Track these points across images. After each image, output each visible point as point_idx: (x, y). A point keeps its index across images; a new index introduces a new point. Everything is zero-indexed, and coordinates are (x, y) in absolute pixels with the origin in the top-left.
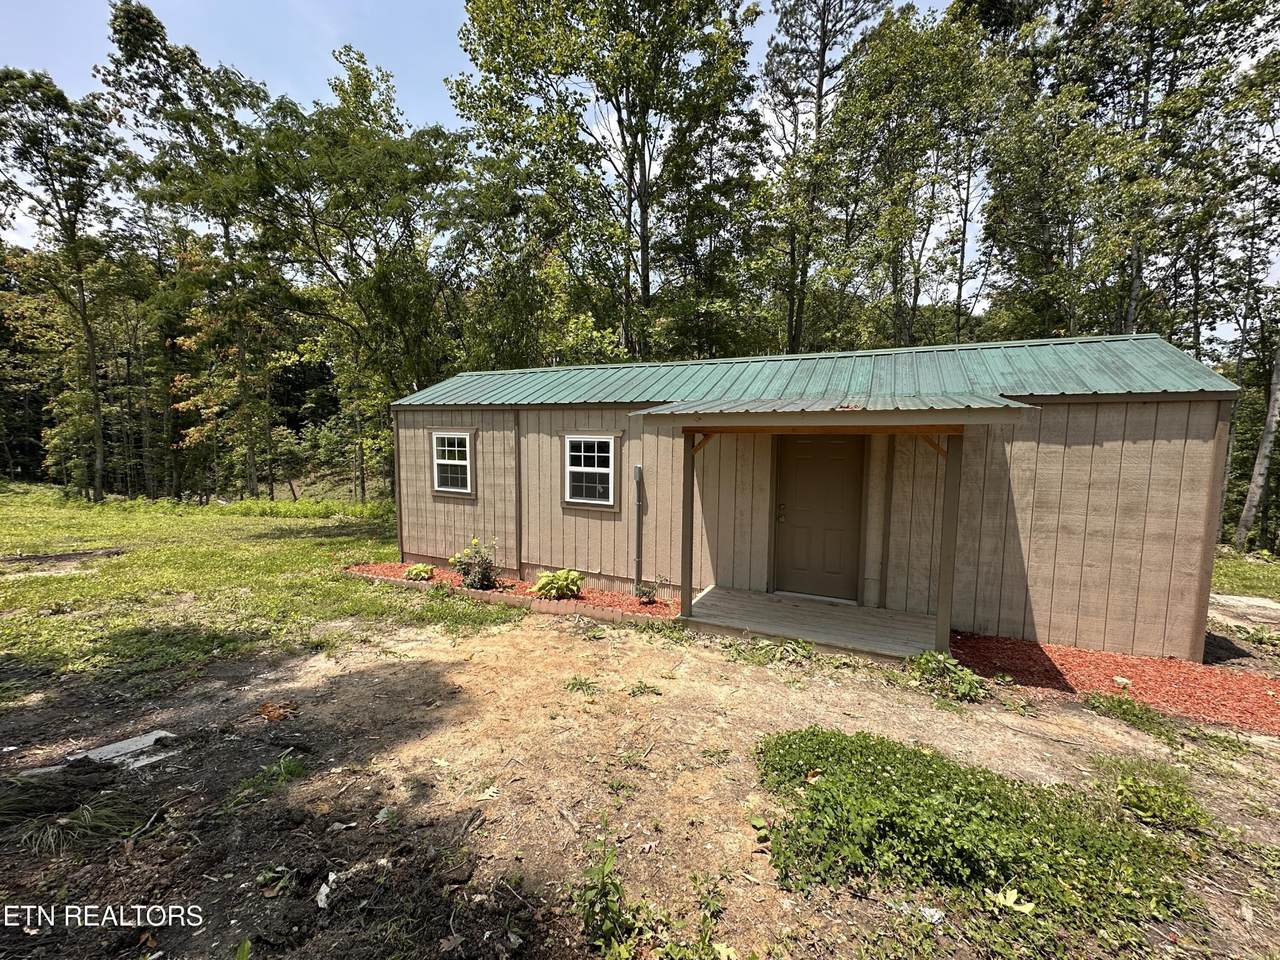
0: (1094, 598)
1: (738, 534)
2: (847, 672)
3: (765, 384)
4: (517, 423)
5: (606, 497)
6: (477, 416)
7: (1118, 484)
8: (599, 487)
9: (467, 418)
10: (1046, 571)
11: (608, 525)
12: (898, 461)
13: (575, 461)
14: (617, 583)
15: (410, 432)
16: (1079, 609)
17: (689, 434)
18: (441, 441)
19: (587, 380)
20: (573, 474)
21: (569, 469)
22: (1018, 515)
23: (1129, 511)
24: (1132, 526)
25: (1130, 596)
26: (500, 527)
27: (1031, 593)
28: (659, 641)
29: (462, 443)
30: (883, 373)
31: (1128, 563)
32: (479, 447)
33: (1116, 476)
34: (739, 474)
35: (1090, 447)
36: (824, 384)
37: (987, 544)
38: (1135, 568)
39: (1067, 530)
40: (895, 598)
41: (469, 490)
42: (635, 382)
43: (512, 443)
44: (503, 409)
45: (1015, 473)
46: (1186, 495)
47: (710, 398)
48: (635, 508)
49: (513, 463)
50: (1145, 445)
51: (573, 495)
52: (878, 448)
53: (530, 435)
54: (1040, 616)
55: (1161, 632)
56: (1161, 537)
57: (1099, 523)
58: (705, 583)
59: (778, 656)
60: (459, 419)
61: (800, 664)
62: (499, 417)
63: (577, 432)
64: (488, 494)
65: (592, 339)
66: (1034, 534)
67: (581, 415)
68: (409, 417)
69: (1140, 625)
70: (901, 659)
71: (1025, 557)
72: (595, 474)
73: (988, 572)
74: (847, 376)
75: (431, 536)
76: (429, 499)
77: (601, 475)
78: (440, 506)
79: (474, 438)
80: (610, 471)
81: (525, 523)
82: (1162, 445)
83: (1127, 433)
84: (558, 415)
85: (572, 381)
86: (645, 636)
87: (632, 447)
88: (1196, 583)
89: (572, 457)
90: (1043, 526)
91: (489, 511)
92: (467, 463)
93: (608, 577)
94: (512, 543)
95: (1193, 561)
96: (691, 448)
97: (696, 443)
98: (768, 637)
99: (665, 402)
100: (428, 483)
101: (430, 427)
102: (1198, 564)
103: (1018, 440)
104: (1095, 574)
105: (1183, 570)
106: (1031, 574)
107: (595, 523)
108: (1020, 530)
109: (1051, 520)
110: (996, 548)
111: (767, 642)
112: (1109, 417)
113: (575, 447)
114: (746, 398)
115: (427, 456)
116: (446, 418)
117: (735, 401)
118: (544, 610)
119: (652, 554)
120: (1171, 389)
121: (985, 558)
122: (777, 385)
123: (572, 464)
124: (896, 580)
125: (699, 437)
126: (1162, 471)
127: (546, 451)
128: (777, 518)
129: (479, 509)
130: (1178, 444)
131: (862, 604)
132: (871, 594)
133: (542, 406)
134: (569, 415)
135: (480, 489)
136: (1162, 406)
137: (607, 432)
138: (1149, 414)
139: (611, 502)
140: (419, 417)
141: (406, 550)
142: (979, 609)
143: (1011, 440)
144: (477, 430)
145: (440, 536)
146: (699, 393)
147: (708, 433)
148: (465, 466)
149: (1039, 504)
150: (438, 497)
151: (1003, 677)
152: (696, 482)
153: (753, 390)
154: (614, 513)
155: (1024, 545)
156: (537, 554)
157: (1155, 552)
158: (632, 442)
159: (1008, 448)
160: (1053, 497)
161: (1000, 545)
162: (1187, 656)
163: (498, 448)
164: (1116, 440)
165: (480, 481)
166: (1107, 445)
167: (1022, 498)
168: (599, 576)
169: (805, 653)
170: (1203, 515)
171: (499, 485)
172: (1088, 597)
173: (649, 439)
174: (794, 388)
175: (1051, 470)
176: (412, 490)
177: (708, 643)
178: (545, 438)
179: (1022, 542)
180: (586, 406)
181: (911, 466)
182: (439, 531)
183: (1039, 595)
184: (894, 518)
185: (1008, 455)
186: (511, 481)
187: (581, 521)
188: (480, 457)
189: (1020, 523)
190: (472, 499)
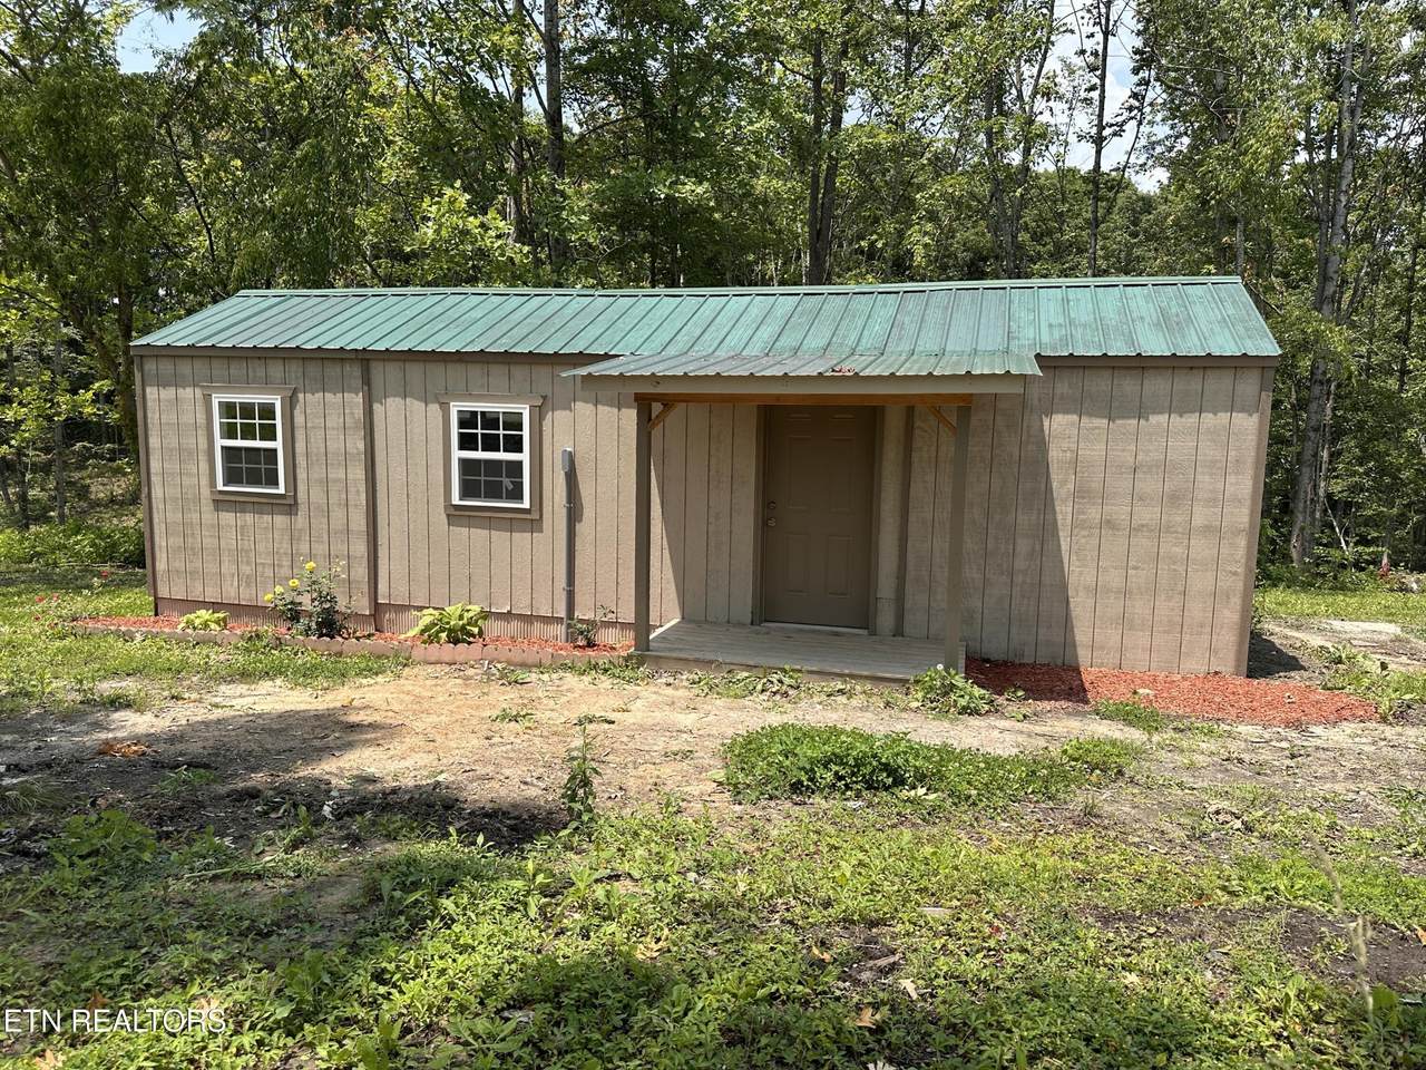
0: (1140, 608)
1: (712, 544)
2: (842, 699)
3: (750, 332)
4: (367, 381)
5: (520, 497)
6: (295, 368)
7: (1165, 467)
8: (507, 482)
9: (276, 370)
10: (1090, 579)
11: (522, 538)
12: (917, 443)
13: (467, 442)
14: (537, 626)
15: (168, 393)
16: (1124, 621)
17: (643, 403)
18: (228, 409)
19: (477, 314)
20: (464, 463)
21: (458, 454)
22: (1058, 509)
23: (1175, 499)
24: (1179, 518)
25: (1177, 601)
26: (339, 547)
27: (1072, 605)
28: (605, 682)
29: (268, 412)
30: (907, 320)
31: (1174, 563)
32: (299, 419)
33: (1162, 457)
34: (713, 461)
35: (1135, 422)
36: (828, 335)
37: (1023, 546)
38: (1181, 569)
39: (1109, 524)
40: (914, 621)
41: (281, 490)
42: (558, 322)
43: (359, 412)
44: (341, 356)
45: (1054, 454)
46: (1231, 479)
47: (671, 351)
48: (564, 511)
49: (361, 446)
50: (1192, 419)
51: (465, 494)
52: (893, 424)
53: (390, 400)
54: (1082, 635)
55: (1207, 645)
56: (1207, 529)
57: (1147, 515)
58: (667, 616)
59: (759, 687)
60: (261, 372)
61: (786, 694)
62: (333, 371)
63: (470, 397)
64: (317, 495)
65: (465, 233)
66: (1075, 532)
67: (475, 371)
68: (166, 367)
69: (1186, 637)
70: (904, 682)
71: (1066, 561)
72: (499, 462)
73: (1024, 582)
74: (860, 323)
75: (212, 568)
76: (207, 506)
77: (510, 463)
78: (228, 518)
79: (290, 404)
80: (524, 457)
81: (382, 540)
82: (1208, 418)
83: (1174, 404)
84: (437, 370)
85: (453, 314)
86: (586, 679)
87: (558, 421)
88: (1241, 584)
89: (461, 436)
90: (1084, 521)
91: (320, 523)
92: (278, 444)
93: (521, 617)
94: (361, 572)
95: (1238, 558)
96: (646, 422)
97: (653, 416)
98: (749, 667)
99: (607, 357)
100: (204, 481)
101: (208, 384)
102: (1243, 561)
103: (1058, 412)
104: (1139, 578)
105: (1229, 568)
106: (1072, 580)
107: (500, 537)
108: (1060, 527)
109: (1094, 513)
110: (1033, 550)
111: (746, 674)
112: (1157, 385)
113: (467, 420)
114: (721, 353)
115: (202, 433)
116: (237, 369)
117: (706, 358)
118: (433, 659)
119: (590, 579)
120: (1216, 353)
121: (1020, 564)
122: (766, 333)
123: (462, 447)
124: (915, 598)
125: (657, 408)
126: (1209, 451)
127: (417, 429)
128: (765, 523)
129: (300, 520)
130: (1223, 417)
131: (873, 633)
132: (886, 619)
133: (411, 355)
134: (456, 371)
135: (302, 488)
136: (1209, 372)
137: (517, 398)
138: (1194, 383)
139: (526, 504)
140: (185, 368)
141: (163, 592)
142: (1014, 630)
143: (1050, 412)
144: (295, 391)
145: (228, 568)
146: (656, 343)
147: (668, 402)
148: (275, 451)
149: (1080, 494)
150: (222, 502)
151: (1014, 692)
152: (653, 473)
153: (731, 341)
154: (531, 521)
155: (1064, 546)
156: (404, 589)
157: (1201, 548)
158: (557, 413)
159: (1046, 423)
160: (1096, 485)
161: (1038, 547)
162: (1232, 670)
163: (334, 420)
164: (1161, 413)
165: (301, 475)
166: (1154, 419)
167: (1062, 484)
168: (508, 616)
169: (793, 682)
170: (1248, 503)
171: (337, 481)
172: (1133, 606)
173: (584, 409)
174: (788, 341)
175: (1093, 451)
176: (173, 492)
177: (671, 680)
178: (416, 406)
179: (1062, 543)
180: (482, 357)
181: (934, 448)
182: (225, 558)
183: (1080, 606)
184: (912, 518)
185: (1047, 432)
186: (358, 473)
187: (480, 534)
188: (300, 436)
189: (1059, 517)
190: (288, 505)
